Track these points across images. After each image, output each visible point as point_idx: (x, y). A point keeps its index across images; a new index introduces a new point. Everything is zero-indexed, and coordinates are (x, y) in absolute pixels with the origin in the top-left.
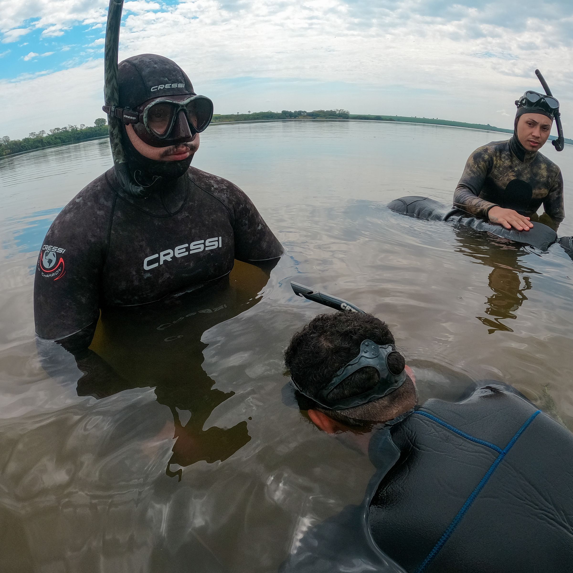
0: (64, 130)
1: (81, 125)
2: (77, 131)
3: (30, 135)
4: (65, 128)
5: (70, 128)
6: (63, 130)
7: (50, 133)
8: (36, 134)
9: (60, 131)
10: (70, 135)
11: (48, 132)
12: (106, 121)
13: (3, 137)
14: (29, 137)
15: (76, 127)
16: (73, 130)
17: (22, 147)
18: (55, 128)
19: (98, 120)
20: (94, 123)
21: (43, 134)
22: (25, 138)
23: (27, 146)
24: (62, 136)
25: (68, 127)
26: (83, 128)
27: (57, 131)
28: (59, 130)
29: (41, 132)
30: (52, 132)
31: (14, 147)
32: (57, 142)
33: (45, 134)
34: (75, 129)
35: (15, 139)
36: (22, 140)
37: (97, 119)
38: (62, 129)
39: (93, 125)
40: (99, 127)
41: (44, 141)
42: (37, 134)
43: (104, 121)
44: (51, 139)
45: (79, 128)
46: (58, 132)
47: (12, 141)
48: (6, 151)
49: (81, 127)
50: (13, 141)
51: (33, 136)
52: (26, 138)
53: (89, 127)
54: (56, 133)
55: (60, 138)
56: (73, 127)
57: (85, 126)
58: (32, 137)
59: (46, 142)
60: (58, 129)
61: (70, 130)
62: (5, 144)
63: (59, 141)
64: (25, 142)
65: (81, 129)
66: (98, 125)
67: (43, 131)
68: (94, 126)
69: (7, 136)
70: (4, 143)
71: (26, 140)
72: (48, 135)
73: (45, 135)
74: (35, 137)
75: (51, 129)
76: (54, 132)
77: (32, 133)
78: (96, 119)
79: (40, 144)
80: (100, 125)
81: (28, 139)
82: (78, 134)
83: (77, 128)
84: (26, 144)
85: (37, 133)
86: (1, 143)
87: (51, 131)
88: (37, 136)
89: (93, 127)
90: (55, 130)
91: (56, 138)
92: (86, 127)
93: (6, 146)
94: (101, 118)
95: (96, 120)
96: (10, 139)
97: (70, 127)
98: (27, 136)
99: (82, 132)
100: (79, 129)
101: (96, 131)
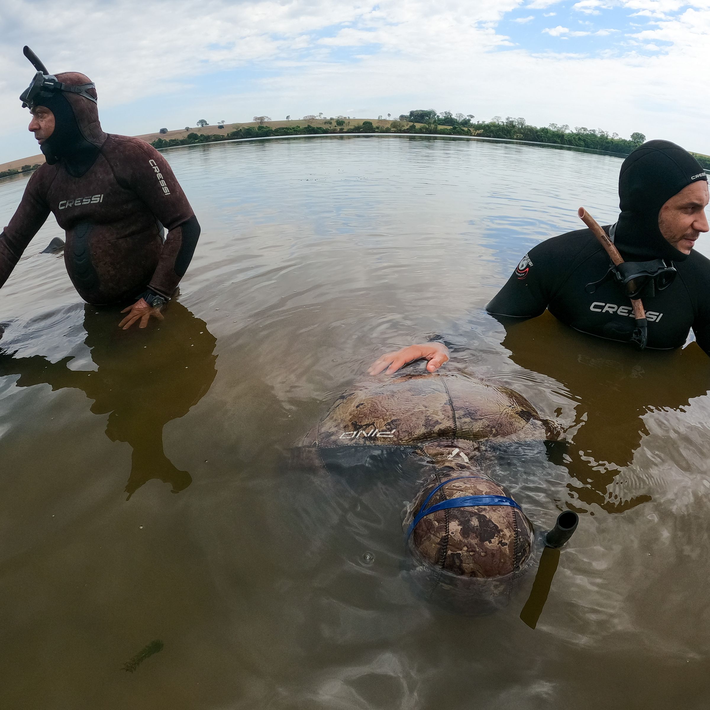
0: (592, 132)
1: (613, 133)
2: (607, 139)
3: (550, 125)
4: (594, 131)
5: (600, 133)
6: (590, 133)
7: (575, 131)
8: (557, 126)
9: (587, 132)
10: (598, 141)
11: (572, 129)
12: (645, 138)
13: (519, 118)
14: (549, 128)
15: (607, 133)
16: (602, 136)
17: (538, 136)
18: (582, 127)
19: (636, 135)
20: (631, 136)
21: (565, 129)
22: (543, 127)
23: (544, 137)
24: (587, 139)
25: (598, 131)
26: (615, 137)
27: (584, 131)
28: (585, 131)
29: (564, 127)
30: (577, 131)
31: (529, 133)
32: (580, 144)
33: (568, 130)
34: (606, 135)
35: (532, 125)
36: (539, 128)
37: (636, 132)
38: (590, 130)
39: (628, 138)
40: (635, 142)
41: (565, 138)
42: (559, 127)
43: (643, 138)
44: (574, 138)
45: (611, 136)
46: (584, 133)
47: (527, 125)
48: (518, 135)
49: (613, 136)
50: (529, 126)
51: (554, 127)
52: (545, 127)
53: (623, 139)
54: (581, 133)
55: (584, 141)
56: (604, 132)
57: (618, 135)
58: (551, 129)
59: (566, 140)
60: (585, 129)
61: (599, 136)
62: (519, 126)
63: (582, 143)
64: (542, 132)
65: (612, 139)
66: (635, 141)
67: (567, 126)
68: (630, 140)
69: (523, 118)
70: (517, 125)
71: (545, 131)
72: (571, 133)
73: (567, 132)
74: (556, 130)
75: (576, 127)
76: (580, 131)
77: (553, 124)
78: (634, 132)
79: (559, 140)
80: (637, 141)
81: (547, 129)
82: (608, 143)
83: (608, 135)
84: (543, 135)
85: (559, 125)
86: (514, 123)
87: (576, 129)
88: (558, 130)
89: (628, 140)
90: (581, 129)
91: (579, 139)
92: (620, 138)
93: (519, 129)
94: (640, 133)
95: (634, 134)
96: (525, 123)
97: (600, 131)
98: (547, 126)
99: (612, 142)
100: (611, 138)
101: (630, 147)
